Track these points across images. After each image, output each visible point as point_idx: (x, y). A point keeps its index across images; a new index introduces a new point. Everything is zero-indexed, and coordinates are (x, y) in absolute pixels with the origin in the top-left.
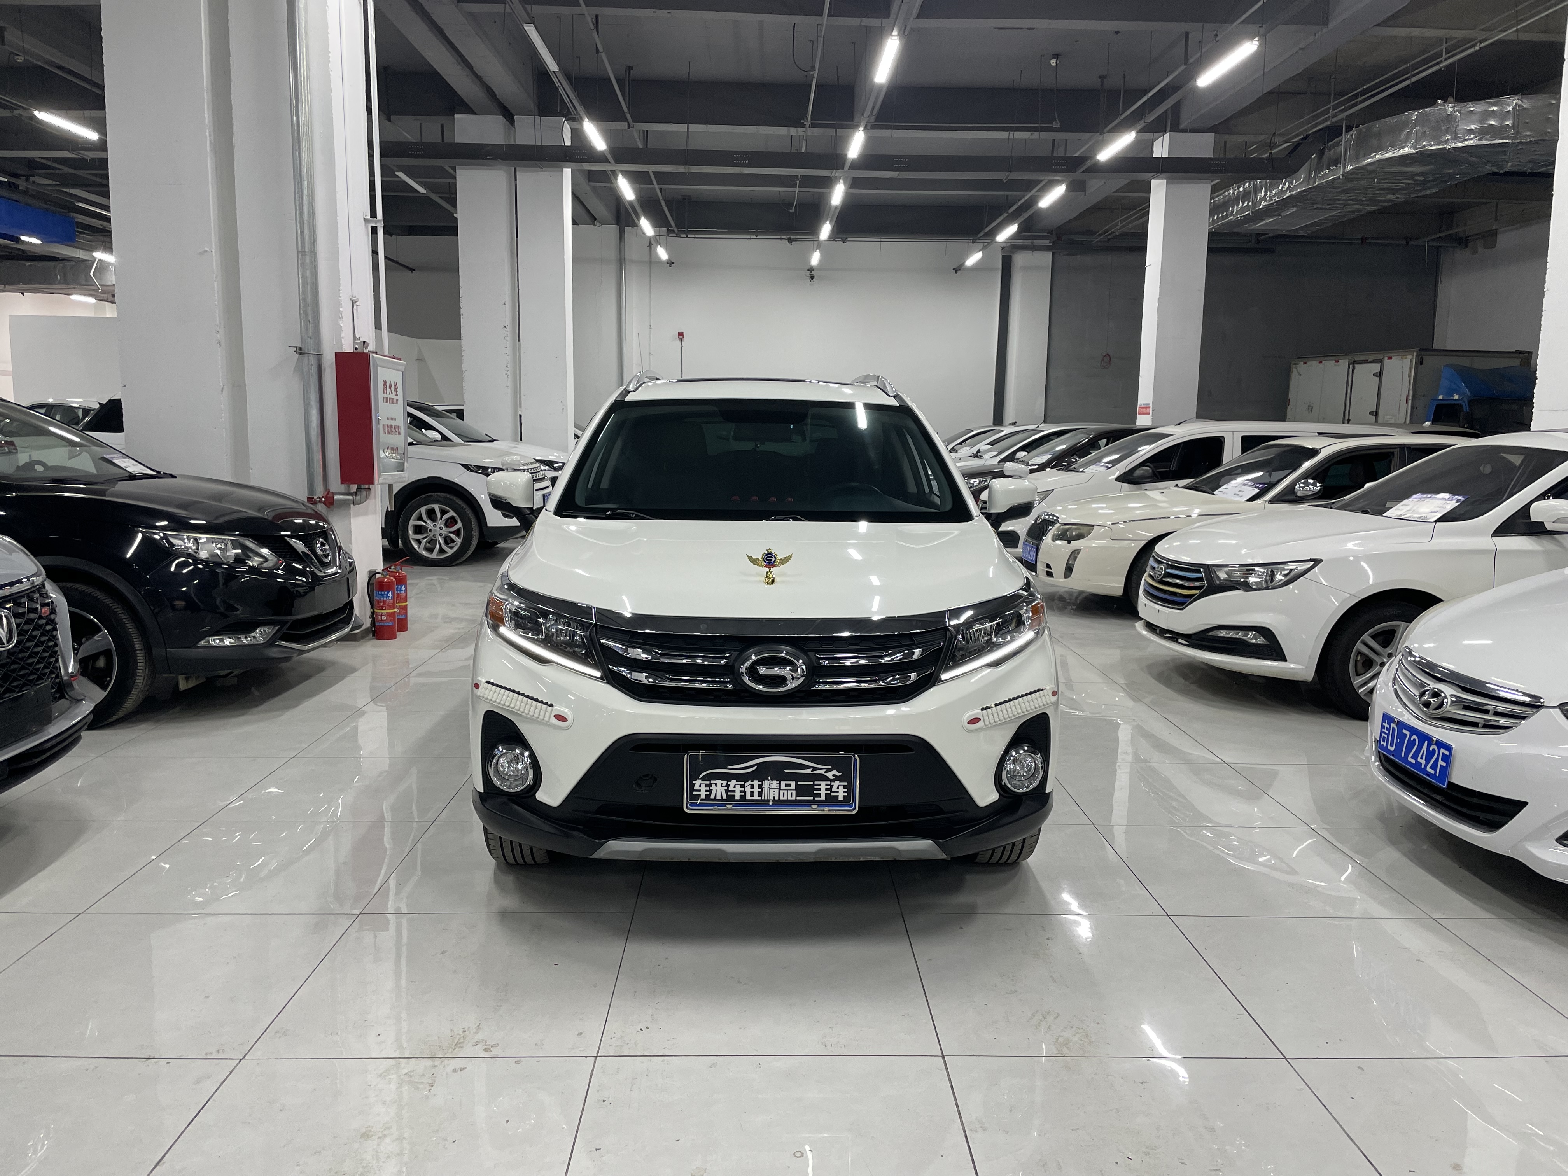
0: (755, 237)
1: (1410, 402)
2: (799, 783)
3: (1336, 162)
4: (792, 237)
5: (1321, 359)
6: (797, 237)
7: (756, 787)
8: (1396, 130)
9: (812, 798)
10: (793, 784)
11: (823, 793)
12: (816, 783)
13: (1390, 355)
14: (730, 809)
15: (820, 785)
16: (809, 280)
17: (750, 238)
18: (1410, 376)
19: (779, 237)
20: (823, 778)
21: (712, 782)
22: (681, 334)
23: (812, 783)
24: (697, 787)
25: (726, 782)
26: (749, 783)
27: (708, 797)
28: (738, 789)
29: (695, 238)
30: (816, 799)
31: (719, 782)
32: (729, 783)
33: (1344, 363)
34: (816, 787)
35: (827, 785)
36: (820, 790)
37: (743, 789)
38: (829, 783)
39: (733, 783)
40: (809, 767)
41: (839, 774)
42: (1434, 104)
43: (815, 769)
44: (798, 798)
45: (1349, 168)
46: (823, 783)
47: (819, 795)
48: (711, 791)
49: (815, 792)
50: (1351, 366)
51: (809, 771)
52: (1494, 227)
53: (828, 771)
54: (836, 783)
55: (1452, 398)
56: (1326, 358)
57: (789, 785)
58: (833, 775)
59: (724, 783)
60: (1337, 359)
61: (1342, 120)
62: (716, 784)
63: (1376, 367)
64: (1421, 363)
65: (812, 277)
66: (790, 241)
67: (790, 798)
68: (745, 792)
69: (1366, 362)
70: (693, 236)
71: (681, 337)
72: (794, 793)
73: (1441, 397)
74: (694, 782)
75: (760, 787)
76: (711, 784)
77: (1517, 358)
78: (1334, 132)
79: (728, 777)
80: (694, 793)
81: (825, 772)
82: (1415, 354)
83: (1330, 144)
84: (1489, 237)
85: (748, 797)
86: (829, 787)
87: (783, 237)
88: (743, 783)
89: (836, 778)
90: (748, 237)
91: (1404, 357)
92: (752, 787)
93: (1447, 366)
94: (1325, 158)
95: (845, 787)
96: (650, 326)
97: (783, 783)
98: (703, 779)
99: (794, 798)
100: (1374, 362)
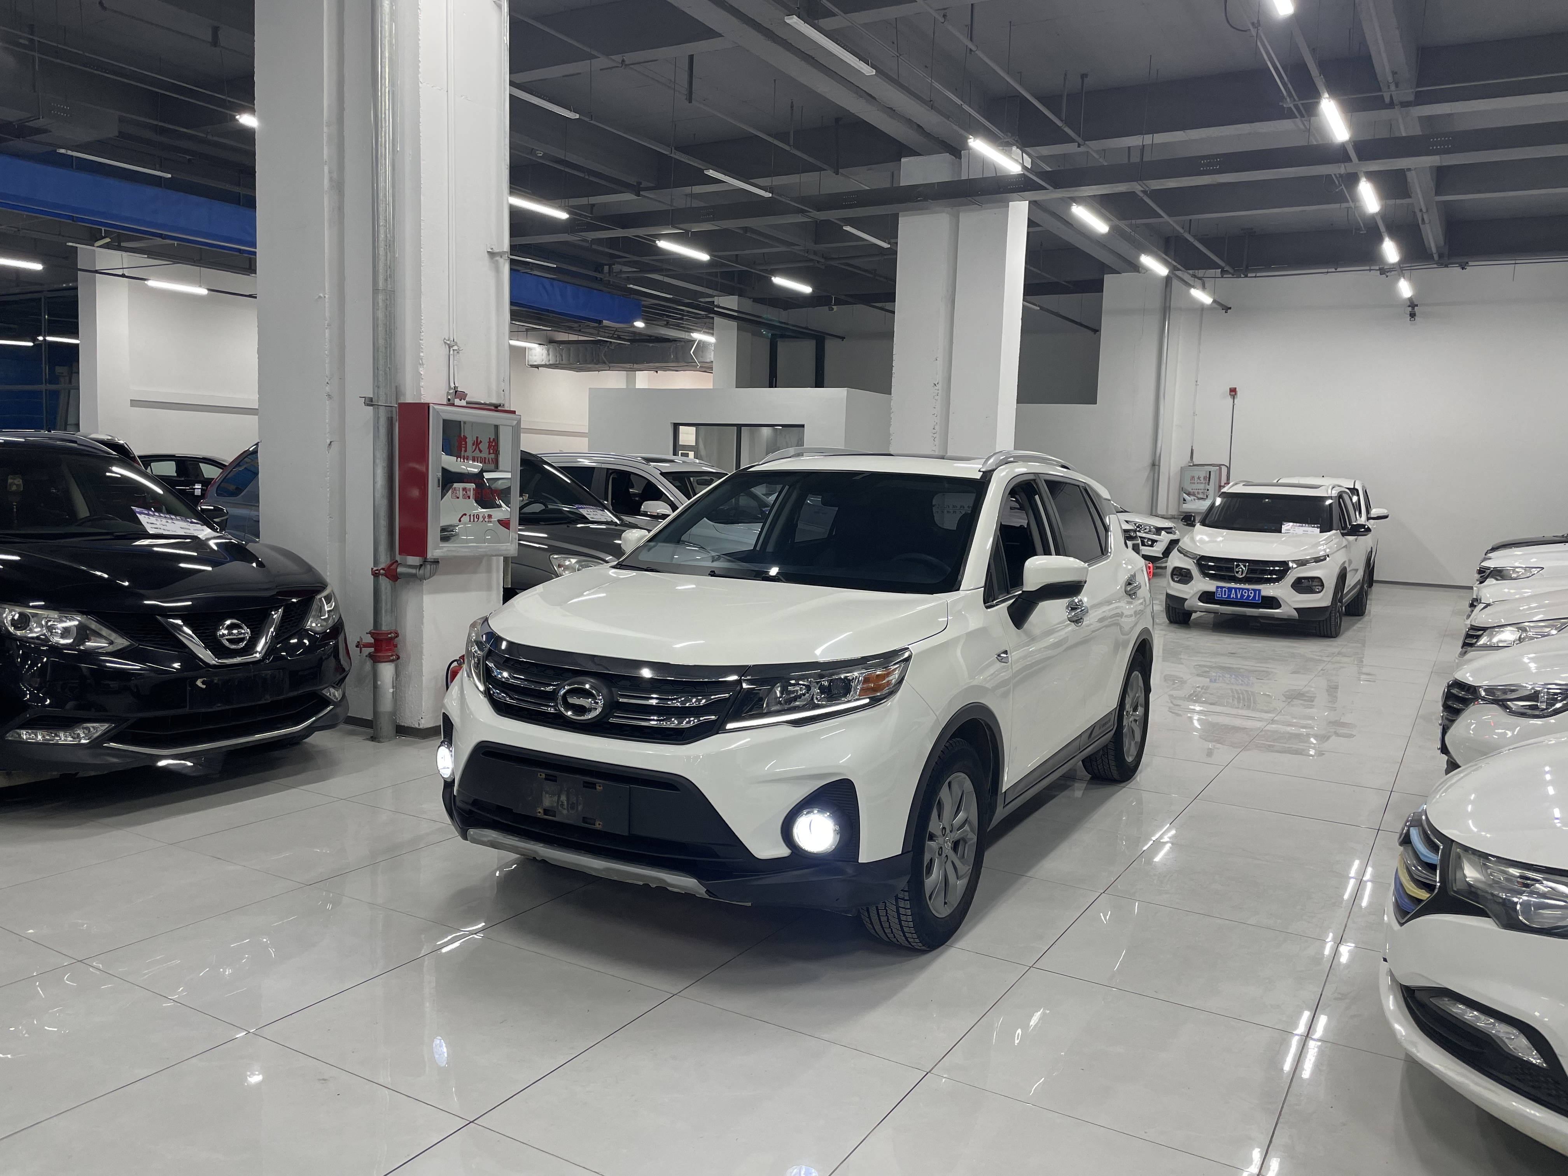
0: (1334, 270)
4: (1385, 267)
16: (1409, 317)
17: (1328, 272)
19: (1368, 268)
22: (1233, 391)
29: (1255, 277)
65: (1413, 315)
66: (1383, 272)
70: (1254, 275)
71: (1234, 393)
87: (1373, 268)
90: (1326, 270)
96: (1197, 382)
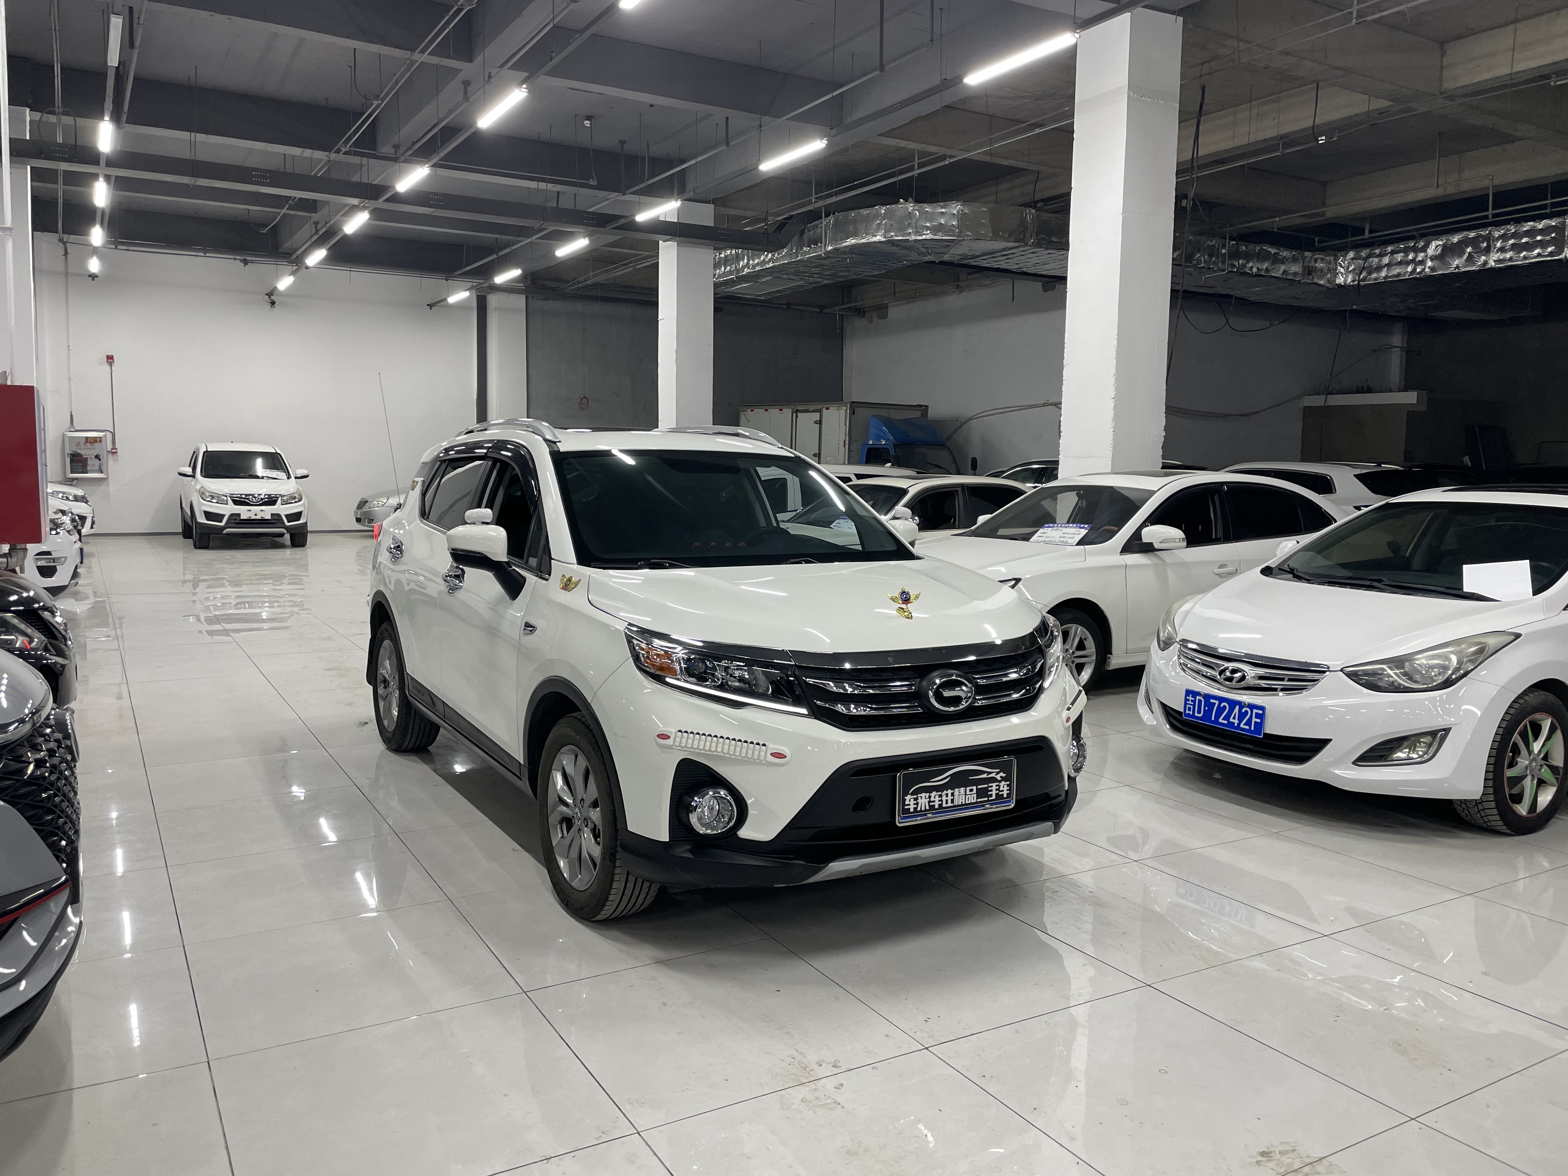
1: (847, 446)
2: (979, 787)
3: (816, 241)
4: (248, 258)
5: (766, 408)
6: (253, 259)
7: (950, 795)
8: (867, 220)
9: (986, 799)
10: (974, 788)
11: (994, 793)
12: (990, 785)
13: (828, 406)
14: (931, 818)
15: (992, 786)
16: (268, 306)
18: (845, 424)
19: (232, 257)
20: (994, 780)
21: (919, 795)
23: (986, 786)
24: (907, 802)
25: (928, 794)
26: (945, 792)
27: (915, 809)
28: (937, 798)
29: (127, 250)
30: (990, 799)
31: (923, 795)
32: (931, 794)
33: (787, 412)
34: (989, 789)
35: (996, 786)
36: (991, 790)
37: (940, 799)
38: (998, 784)
39: (934, 793)
40: (984, 772)
41: (1004, 775)
42: (897, 202)
43: (989, 773)
44: (978, 800)
45: (830, 248)
46: (994, 785)
47: (991, 795)
48: (917, 804)
49: (989, 793)
50: (794, 414)
51: (985, 776)
52: (886, 302)
53: (998, 773)
54: (1003, 783)
55: (880, 443)
56: (771, 407)
57: (971, 790)
58: (1001, 777)
59: (927, 795)
60: (781, 408)
61: (821, 207)
62: (921, 797)
63: (816, 416)
64: (854, 414)
65: (273, 303)
66: (246, 262)
67: (973, 801)
68: (941, 801)
69: (807, 411)
70: (125, 248)
71: (112, 361)
72: (975, 795)
73: (871, 442)
74: (906, 798)
75: (953, 794)
76: (918, 797)
77: (919, 410)
78: (815, 215)
79: (929, 790)
80: (906, 807)
81: (996, 775)
82: (849, 406)
83: (809, 225)
84: (882, 310)
85: (944, 805)
86: (998, 787)
87: (237, 257)
88: (940, 793)
89: (1003, 779)
90: (195, 254)
91: (840, 408)
92: (947, 795)
93: (874, 416)
94: (805, 236)
95: (1008, 785)
96: (69, 346)
97: (968, 789)
98: (912, 794)
99: (975, 801)
100: (814, 411)
